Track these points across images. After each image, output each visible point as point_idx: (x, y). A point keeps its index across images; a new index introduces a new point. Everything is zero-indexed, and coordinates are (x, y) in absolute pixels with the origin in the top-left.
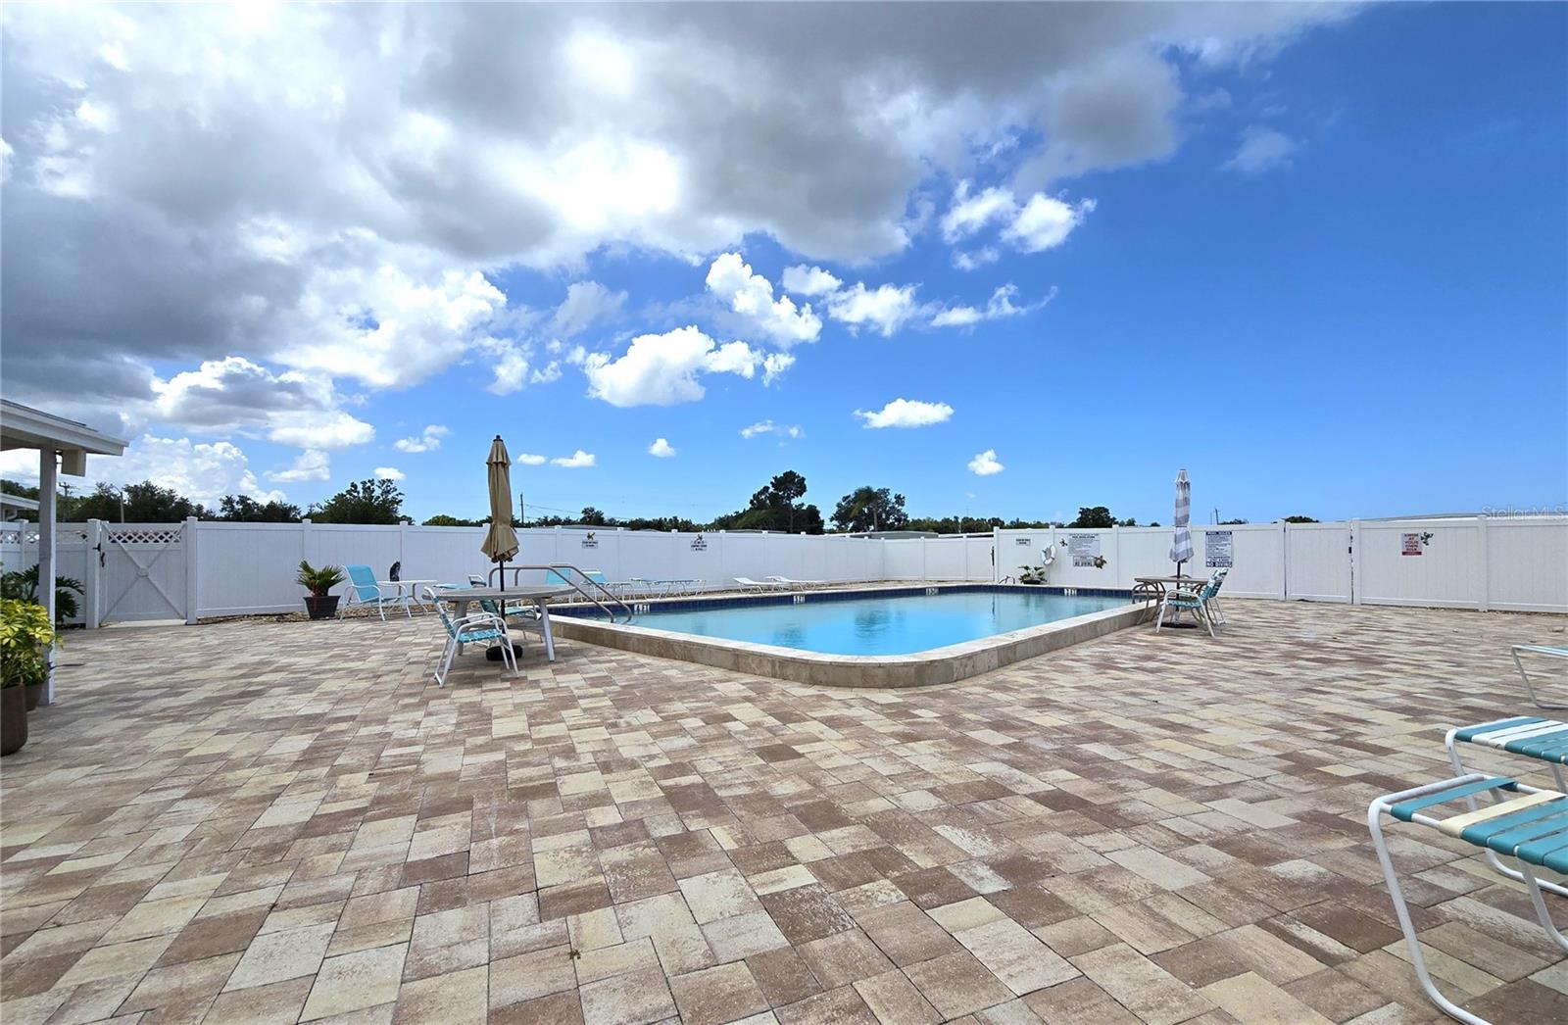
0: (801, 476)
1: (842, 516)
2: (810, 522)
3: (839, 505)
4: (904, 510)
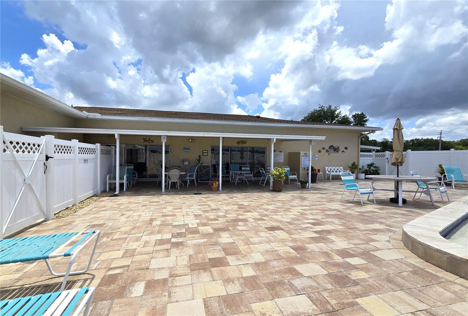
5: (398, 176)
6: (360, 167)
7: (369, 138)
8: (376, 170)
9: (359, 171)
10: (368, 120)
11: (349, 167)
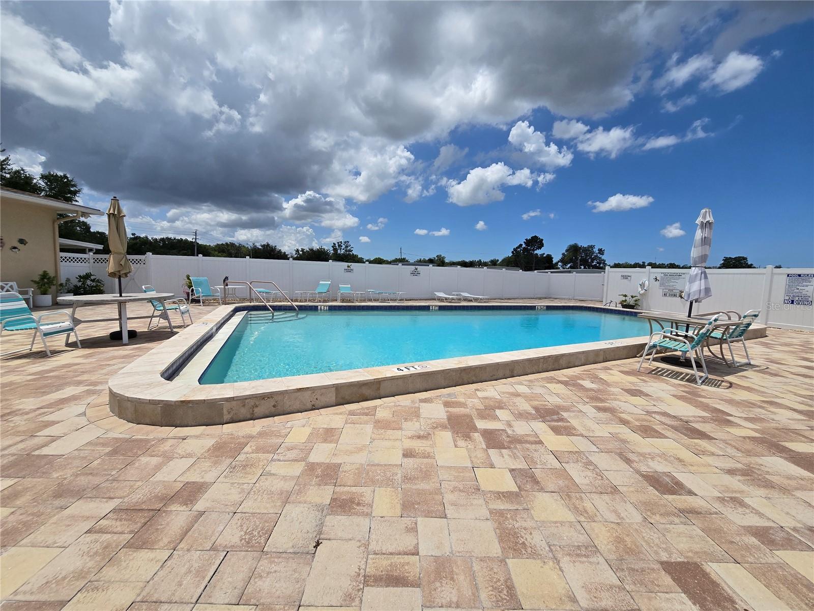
0: (541, 238)
1: (564, 261)
2: (546, 264)
3: (563, 254)
4: (603, 257)
5: (121, 296)
6: (63, 280)
7: (89, 228)
8: (97, 286)
9: (60, 290)
10: (79, 192)
11: (32, 281)
